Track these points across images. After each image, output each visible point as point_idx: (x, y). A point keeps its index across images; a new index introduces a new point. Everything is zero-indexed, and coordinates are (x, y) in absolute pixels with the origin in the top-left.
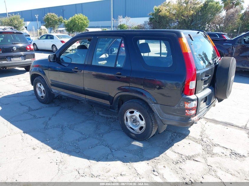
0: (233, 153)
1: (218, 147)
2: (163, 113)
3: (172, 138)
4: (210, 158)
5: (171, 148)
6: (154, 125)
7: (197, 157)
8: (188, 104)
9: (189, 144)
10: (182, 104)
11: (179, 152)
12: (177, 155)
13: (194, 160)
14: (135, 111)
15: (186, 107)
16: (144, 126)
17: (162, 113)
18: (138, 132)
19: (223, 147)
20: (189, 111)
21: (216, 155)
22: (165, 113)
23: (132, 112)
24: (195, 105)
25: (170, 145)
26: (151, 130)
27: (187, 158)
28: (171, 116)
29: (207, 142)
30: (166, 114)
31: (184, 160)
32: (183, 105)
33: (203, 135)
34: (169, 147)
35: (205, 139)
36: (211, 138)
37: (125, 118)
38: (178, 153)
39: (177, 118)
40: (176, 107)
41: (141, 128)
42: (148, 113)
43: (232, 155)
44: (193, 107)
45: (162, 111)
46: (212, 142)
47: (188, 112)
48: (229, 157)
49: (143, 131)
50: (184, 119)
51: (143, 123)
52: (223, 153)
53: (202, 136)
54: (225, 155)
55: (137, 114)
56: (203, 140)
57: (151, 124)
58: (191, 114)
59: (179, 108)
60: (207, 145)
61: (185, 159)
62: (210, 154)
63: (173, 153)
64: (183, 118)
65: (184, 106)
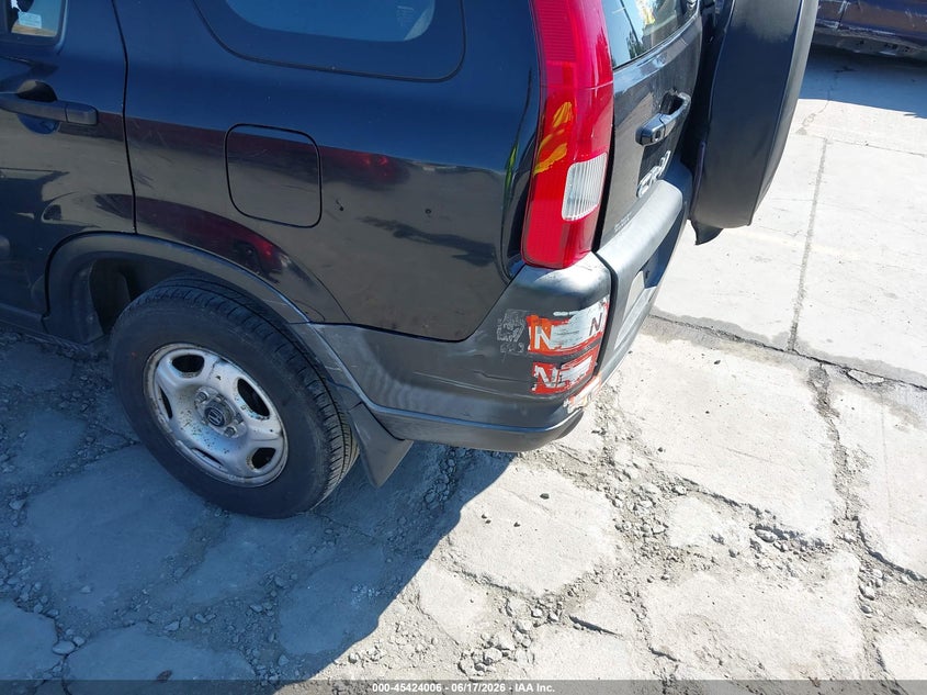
0: (769, 534)
1: (692, 500)
2: (387, 378)
3: (451, 462)
4: (658, 587)
5: (443, 542)
6: (338, 442)
7: (592, 596)
8: (554, 329)
9: (545, 497)
10: (510, 326)
11: (491, 573)
12: (480, 593)
13: (575, 620)
14: (210, 360)
15: (537, 346)
16: (279, 445)
17: (382, 382)
18: (244, 473)
19: (716, 496)
20: (555, 372)
21: (688, 559)
22: (403, 381)
23: (190, 365)
24: (597, 327)
25: (442, 523)
26: (321, 469)
27: (538, 612)
28: (438, 394)
29: (634, 473)
30: (407, 388)
31: (523, 632)
32: (516, 336)
33: (611, 427)
34: (434, 534)
35: (622, 456)
36: (650, 439)
37: (156, 397)
38: (489, 582)
39: (481, 407)
40: (470, 348)
41: (262, 456)
42: (290, 377)
43: (764, 546)
44: (583, 344)
45: (380, 370)
46: (660, 467)
47: (549, 374)
48: (752, 562)
49: (278, 470)
50: (525, 413)
51: (268, 429)
52: (720, 541)
53: (604, 433)
54: (732, 555)
55: (223, 377)
56: (616, 458)
57: (318, 438)
58: (567, 382)
59: (488, 352)
60: (637, 490)
61: (527, 625)
62: (655, 558)
63: (458, 582)
64: (515, 406)
65: (526, 339)
